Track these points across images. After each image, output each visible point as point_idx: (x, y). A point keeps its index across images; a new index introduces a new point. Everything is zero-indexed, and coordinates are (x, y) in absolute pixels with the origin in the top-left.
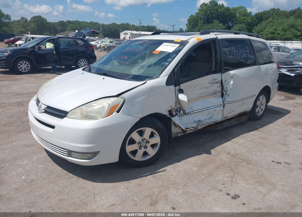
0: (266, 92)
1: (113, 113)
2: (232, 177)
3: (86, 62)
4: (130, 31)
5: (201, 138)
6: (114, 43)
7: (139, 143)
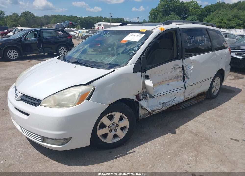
0: (221, 74)
1: (83, 101)
2: (196, 156)
3: (65, 50)
4: (103, 23)
5: (166, 117)
6: (89, 33)
7: (109, 127)
